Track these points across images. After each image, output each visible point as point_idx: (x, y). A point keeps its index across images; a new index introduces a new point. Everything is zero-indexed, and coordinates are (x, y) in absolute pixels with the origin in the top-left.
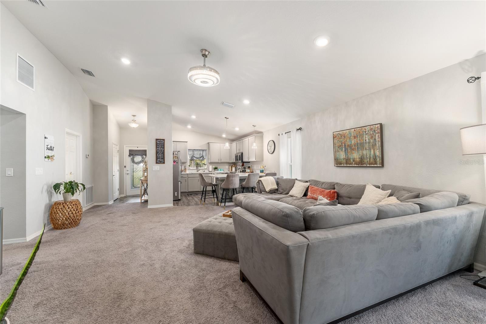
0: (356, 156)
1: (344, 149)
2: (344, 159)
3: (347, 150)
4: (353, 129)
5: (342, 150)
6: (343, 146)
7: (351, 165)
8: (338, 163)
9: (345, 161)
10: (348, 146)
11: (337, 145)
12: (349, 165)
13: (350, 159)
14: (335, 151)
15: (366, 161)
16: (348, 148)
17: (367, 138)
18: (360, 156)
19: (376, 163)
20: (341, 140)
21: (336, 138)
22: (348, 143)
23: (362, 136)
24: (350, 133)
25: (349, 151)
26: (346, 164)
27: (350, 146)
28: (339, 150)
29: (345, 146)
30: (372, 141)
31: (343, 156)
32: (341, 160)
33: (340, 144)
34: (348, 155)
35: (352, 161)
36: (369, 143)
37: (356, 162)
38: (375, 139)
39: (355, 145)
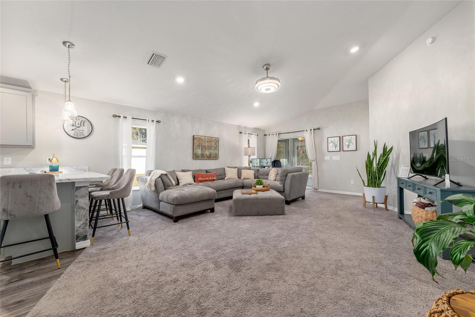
0: (207, 153)
1: (201, 148)
2: (200, 154)
3: (203, 149)
4: (207, 137)
5: (199, 149)
6: (201, 146)
7: (204, 158)
8: (196, 157)
9: (201, 155)
10: (204, 146)
11: (196, 145)
12: (203, 158)
13: (204, 155)
14: (195, 149)
15: (212, 156)
16: (203, 148)
17: (213, 144)
18: (209, 153)
19: (216, 157)
20: (200, 142)
21: (196, 140)
22: (203, 144)
23: (211, 142)
24: (205, 139)
25: (204, 149)
26: (202, 158)
27: (205, 147)
28: (198, 148)
29: (202, 146)
30: (215, 146)
31: (200, 152)
32: (198, 155)
33: (199, 144)
34: (203, 152)
35: (205, 155)
36: (214, 146)
37: (207, 156)
38: (217, 145)
39: (207, 147)
